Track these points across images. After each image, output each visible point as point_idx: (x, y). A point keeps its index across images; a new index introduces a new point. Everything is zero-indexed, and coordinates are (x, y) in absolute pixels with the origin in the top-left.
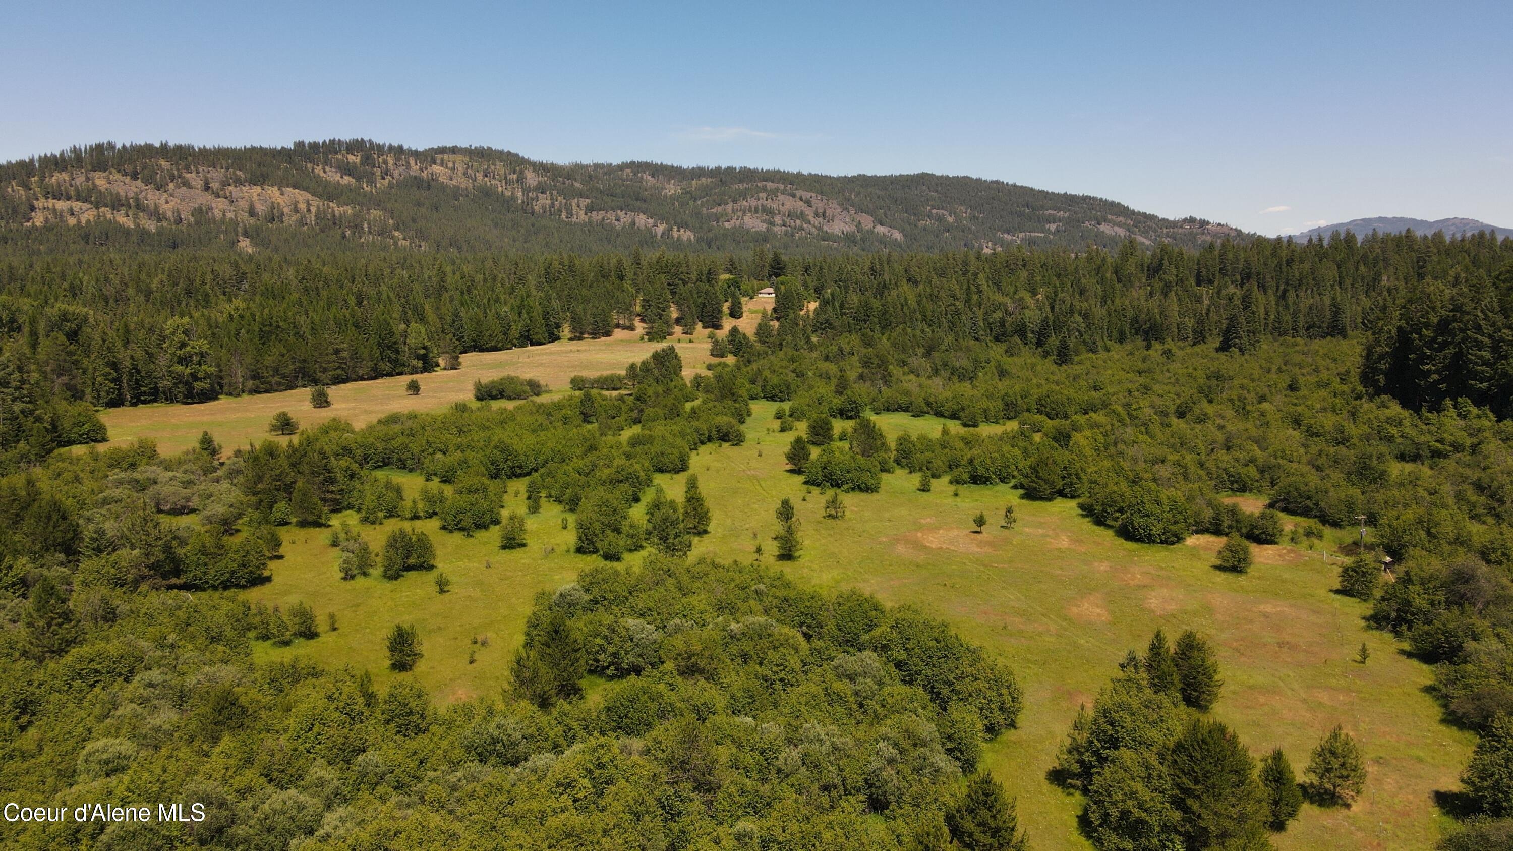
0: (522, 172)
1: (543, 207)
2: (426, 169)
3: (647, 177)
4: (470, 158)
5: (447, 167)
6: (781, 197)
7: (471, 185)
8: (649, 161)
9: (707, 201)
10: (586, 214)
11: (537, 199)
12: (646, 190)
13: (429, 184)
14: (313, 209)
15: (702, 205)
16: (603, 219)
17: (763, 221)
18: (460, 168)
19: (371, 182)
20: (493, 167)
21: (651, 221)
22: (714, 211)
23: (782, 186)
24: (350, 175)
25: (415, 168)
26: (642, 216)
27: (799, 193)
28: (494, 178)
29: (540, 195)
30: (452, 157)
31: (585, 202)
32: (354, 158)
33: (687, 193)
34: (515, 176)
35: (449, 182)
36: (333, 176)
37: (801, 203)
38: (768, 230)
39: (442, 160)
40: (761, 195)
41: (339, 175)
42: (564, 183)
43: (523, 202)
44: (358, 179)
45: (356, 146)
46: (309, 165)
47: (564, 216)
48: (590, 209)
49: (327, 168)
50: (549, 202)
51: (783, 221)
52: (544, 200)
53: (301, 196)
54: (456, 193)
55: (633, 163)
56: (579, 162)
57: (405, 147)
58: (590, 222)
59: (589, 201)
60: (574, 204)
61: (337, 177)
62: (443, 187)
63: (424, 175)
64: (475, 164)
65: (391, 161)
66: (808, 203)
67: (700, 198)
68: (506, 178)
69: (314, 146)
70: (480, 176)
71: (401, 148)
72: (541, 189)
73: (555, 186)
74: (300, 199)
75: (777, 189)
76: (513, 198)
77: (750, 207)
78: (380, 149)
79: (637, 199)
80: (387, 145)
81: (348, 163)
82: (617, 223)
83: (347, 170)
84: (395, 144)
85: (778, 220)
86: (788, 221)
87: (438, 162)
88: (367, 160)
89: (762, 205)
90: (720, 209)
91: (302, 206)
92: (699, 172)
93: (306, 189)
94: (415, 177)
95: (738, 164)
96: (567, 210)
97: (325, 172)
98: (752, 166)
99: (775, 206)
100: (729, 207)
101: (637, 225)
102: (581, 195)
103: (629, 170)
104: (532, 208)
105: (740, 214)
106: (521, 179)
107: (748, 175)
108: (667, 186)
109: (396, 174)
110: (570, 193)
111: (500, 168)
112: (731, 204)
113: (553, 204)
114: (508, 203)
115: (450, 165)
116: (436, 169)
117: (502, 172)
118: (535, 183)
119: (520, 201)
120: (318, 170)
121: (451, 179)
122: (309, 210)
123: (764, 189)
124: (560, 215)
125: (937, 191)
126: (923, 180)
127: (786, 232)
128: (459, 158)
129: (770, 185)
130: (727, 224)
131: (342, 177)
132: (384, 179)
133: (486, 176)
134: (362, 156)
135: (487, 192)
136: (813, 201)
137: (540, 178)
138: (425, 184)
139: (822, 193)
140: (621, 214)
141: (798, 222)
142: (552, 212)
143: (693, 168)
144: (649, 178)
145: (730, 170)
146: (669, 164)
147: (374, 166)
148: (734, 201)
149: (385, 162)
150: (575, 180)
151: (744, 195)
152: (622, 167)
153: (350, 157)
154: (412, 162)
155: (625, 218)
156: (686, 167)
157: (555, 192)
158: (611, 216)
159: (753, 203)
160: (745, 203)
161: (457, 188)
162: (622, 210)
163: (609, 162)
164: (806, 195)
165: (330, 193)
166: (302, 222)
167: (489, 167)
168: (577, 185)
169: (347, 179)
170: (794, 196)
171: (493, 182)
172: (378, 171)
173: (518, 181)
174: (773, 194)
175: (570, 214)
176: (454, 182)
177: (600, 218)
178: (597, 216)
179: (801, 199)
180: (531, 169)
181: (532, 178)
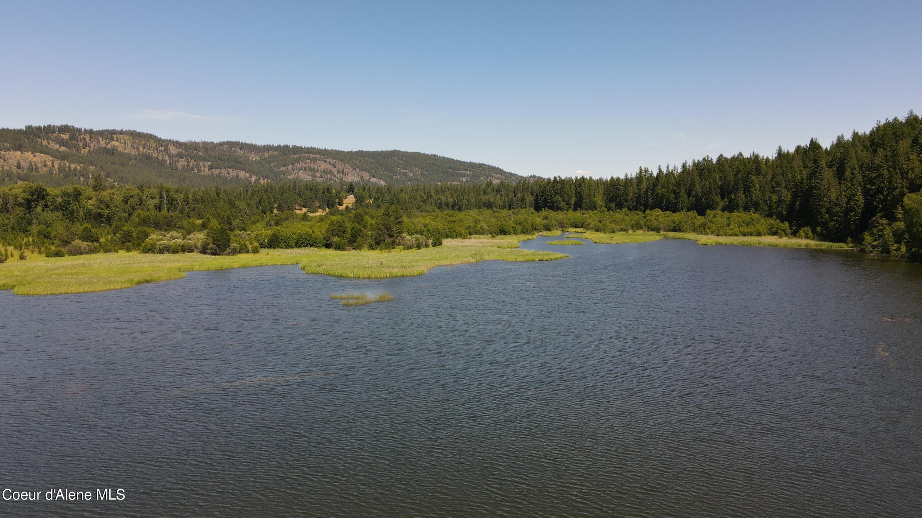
0: (166, 146)
1: (184, 167)
2: (109, 143)
4: (134, 138)
5: (121, 142)
6: (319, 162)
7: (137, 153)
8: (237, 141)
9: (277, 164)
10: (209, 170)
11: (178, 161)
12: (240, 157)
13: (113, 152)
14: (56, 166)
15: (274, 166)
16: (220, 173)
17: (310, 175)
18: (129, 144)
19: (78, 150)
20: (148, 143)
21: (248, 175)
22: (282, 169)
23: (319, 157)
24: (64, 146)
25: (102, 142)
26: (242, 172)
27: (328, 160)
28: (150, 149)
30: (122, 136)
31: (207, 164)
32: (65, 136)
33: (264, 159)
34: (163, 148)
35: (124, 151)
36: (54, 146)
37: (330, 166)
38: (313, 180)
39: (117, 138)
40: (307, 161)
43: (170, 163)
44: (70, 148)
45: (64, 129)
46: (38, 140)
47: (196, 171)
48: (211, 167)
50: (186, 163)
51: (321, 175)
52: (182, 163)
54: (130, 157)
55: (227, 142)
56: (193, 141)
57: (94, 130)
58: (212, 175)
59: (211, 163)
60: (201, 165)
61: (57, 146)
62: (122, 154)
63: (109, 146)
64: (137, 141)
65: (88, 138)
66: (334, 166)
67: (272, 162)
68: (157, 149)
69: (39, 129)
70: (141, 149)
71: (91, 130)
72: (180, 156)
73: (188, 154)
74: (46, 159)
75: (316, 158)
76: (164, 161)
77: (302, 167)
78: (79, 130)
79: (236, 163)
80: (83, 129)
81: (62, 139)
82: (228, 175)
83: (63, 143)
84: (88, 128)
85: (318, 174)
86: (323, 175)
87: (115, 139)
88: (73, 137)
89: (308, 167)
90: (285, 168)
91: (49, 164)
92: (268, 148)
94: (105, 148)
95: (291, 144)
96: (197, 168)
97: (49, 143)
98: (299, 145)
99: (315, 167)
100: (290, 167)
101: (240, 177)
102: (205, 160)
103: (226, 146)
104: (176, 166)
105: (297, 171)
106: (166, 150)
107: (297, 150)
108: (250, 155)
109: (92, 145)
110: (197, 159)
111: (152, 143)
112: (291, 166)
113: (188, 164)
114: (162, 163)
115: (122, 141)
116: (115, 143)
117: (154, 145)
118: (176, 152)
119: (168, 163)
120: (45, 143)
121: (125, 149)
122: (53, 166)
123: (309, 158)
124: (194, 171)
125: (402, 160)
126: (395, 154)
127: (323, 180)
128: (126, 137)
129: (311, 156)
130: (289, 177)
131: (60, 147)
132: (85, 148)
133: (145, 148)
134: (70, 135)
135: (148, 157)
136: (337, 165)
137: (179, 150)
138: (111, 152)
139: (341, 160)
140: (230, 170)
141: (329, 176)
142: (187, 169)
143: (264, 146)
144: (239, 150)
145: (286, 147)
146: (250, 143)
147: (78, 141)
148: (292, 164)
149: (84, 139)
150: (199, 151)
151: (298, 161)
152: (222, 144)
153: (62, 135)
154: (100, 139)
155: (233, 173)
156: (260, 145)
157: (189, 158)
158: (224, 172)
159: (304, 165)
160: (298, 165)
161: (129, 154)
162: (230, 168)
163: (212, 141)
164: (333, 161)
165: (60, 156)
166: (50, 172)
167: (146, 143)
168: (201, 154)
169: (63, 148)
170: (326, 162)
171: (149, 151)
172: (81, 144)
173: (164, 151)
174: (314, 160)
175: (199, 170)
176: (127, 151)
177: (218, 172)
178: (216, 172)
179: (330, 163)
180: (172, 144)
181: (173, 150)
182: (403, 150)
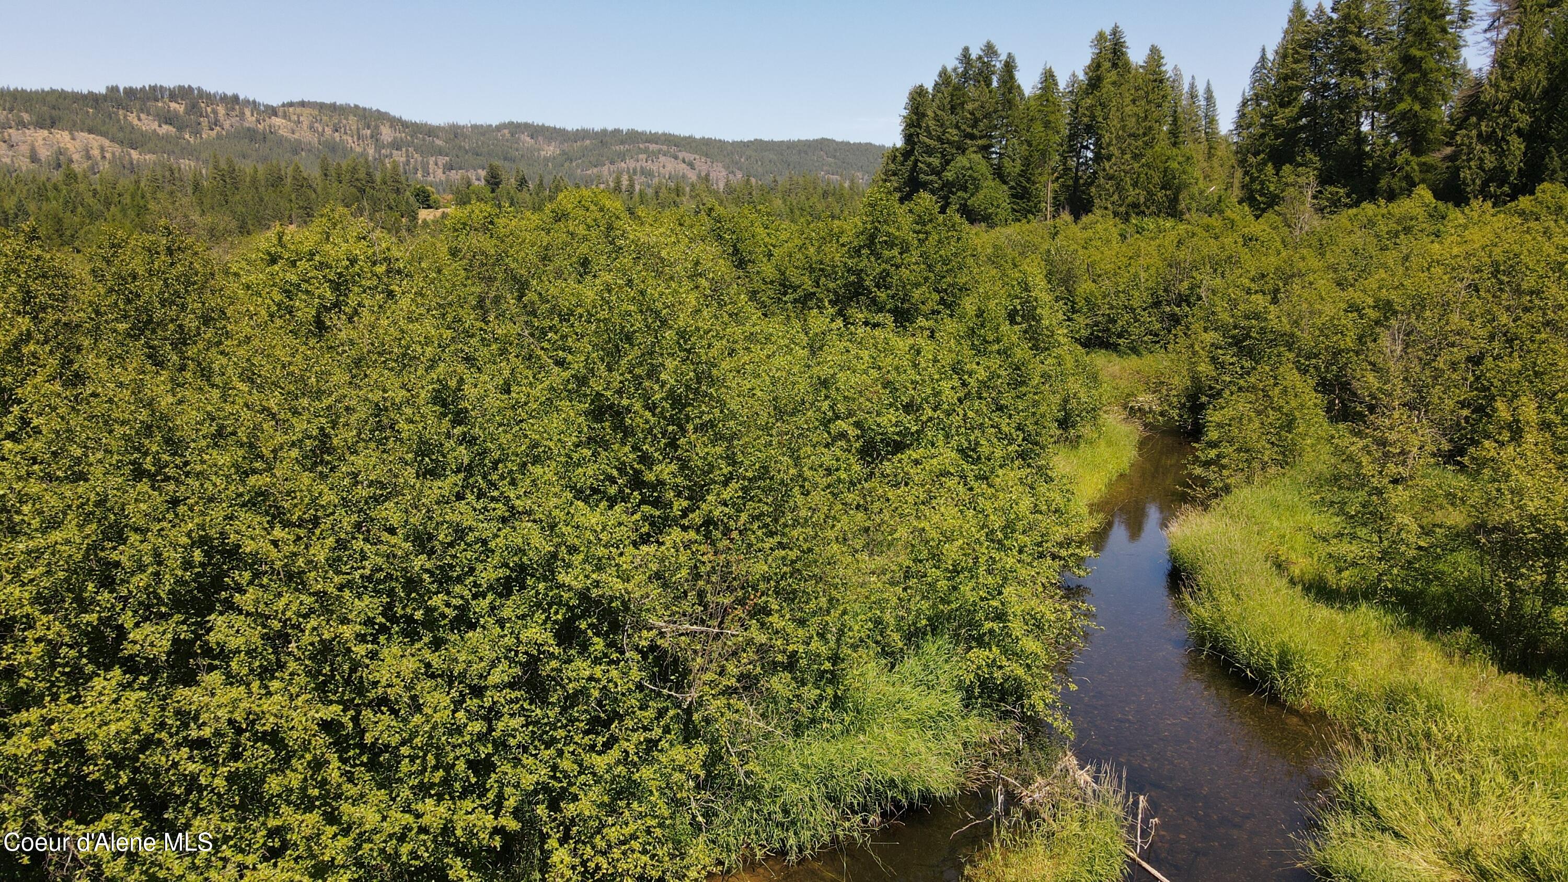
0: (377, 127)
2: (264, 121)
3: (526, 139)
4: (321, 113)
5: (290, 120)
6: (662, 159)
7: (316, 140)
8: (530, 121)
9: (584, 162)
10: (444, 173)
11: (391, 156)
12: (517, 150)
14: (108, 156)
15: (578, 166)
18: (306, 122)
19: (196, 132)
20: (344, 122)
22: (589, 172)
23: (665, 148)
24: (170, 124)
25: (250, 119)
27: (681, 155)
28: (346, 133)
29: (395, 152)
30: (300, 111)
31: (442, 160)
32: (177, 106)
33: (565, 154)
34: (369, 132)
35: (290, 136)
36: (147, 124)
37: (684, 166)
39: (287, 114)
40: (641, 156)
41: (156, 123)
42: (424, 140)
44: (180, 129)
45: (181, 93)
46: (121, 112)
47: (419, 175)
48: (448, 167)
49: (143, 116)
50: (404, 159)
52: (399, 157)
53: (95, 141)
54: (297, 147)
55: (511, 124)
56: (456, 123)
57: (242, 97)
58: (448, 181)
59: (449, 160)
60: (431, 162)
61: (155, 125)
62: (281, 141)
63: (260, 127)
64: (324, 118)
65: (221, 110)
66: (691, 165)
67: (577, 160)
68: (358, 133)
69: (130, 92)
70: (328, 131)
71: (235, 98)
72: (396, 145)
73: (413, 142)
74: (95, 145)
75: (659, 151)
76: (364, 154)
77: (629, 169)
78: (209, 98)
79: (505, 159)
80: (220, 93)
81: (169, 111)
83: (168, 118)
84: (230, 93)
87: (281, 115)
88: (193, 108)
89: (642, 167)
90: (595, 170)
91: (96, 152)
92: (583, 134)
93: (102, 134)
94: (249, 129)
96: (423, 168)
97: (139, 119)
98: (640, 129)
99: (655, 168)
100: (606, 168)
102: (440, 152)
103: (506, 131)
106: (375, 137)
107: (634, 137)
108: (545, 148)
109: (227, 125)
110: (428, 151)
111: (352, 123)
112: (608, 166)
113: (408, 161)
115: (295, 118)
116: (277, 121)
117: (354, 127)
118: (391, 139)
120: (132, 118)
121: (293, 133)
122: (103, 157)
123: (646, 151)
124: (416, 174)
125: (835, 157)
126: (823, 145)
128: (307, 111)
129: (653, 147)
131: (160, 126)
132: (212, 129)
133: (336, 131)
134: (189, 103)
135: (334, 148)
136: (697, 164)
137: (398, 134)
138: (260, 137)
139: (707, 156)
143: (577, 130)
144: (528, 139)
145: (617, 132)
146: (552, 125)
147: (201, 116)
148: (612, 163)
149: (215, 112)
150: (437, 137)
151: (622, 157)
152: (499, 128)
153: (173, 105)
154: (248, 113)
156: (570, 129)
157: (411, 149)
158: (471, 174)
161: (299, 142)
164: (689, 157)
165: (136, 140)
166: (93, 169)
167: (340, 122)
168: (439, 142)
169: (166, 128)
170: (676, 158)
171: (345, 137)
172: (204, 121)
173: (372, 137)
174: (654, 155)
175: (427, 173)
176: (296, 136)
177: (458, 176)
178: (455, 175)
179: (684, 161)
180: (388, 125)
181: (387, 134)
182: (839, 139)
